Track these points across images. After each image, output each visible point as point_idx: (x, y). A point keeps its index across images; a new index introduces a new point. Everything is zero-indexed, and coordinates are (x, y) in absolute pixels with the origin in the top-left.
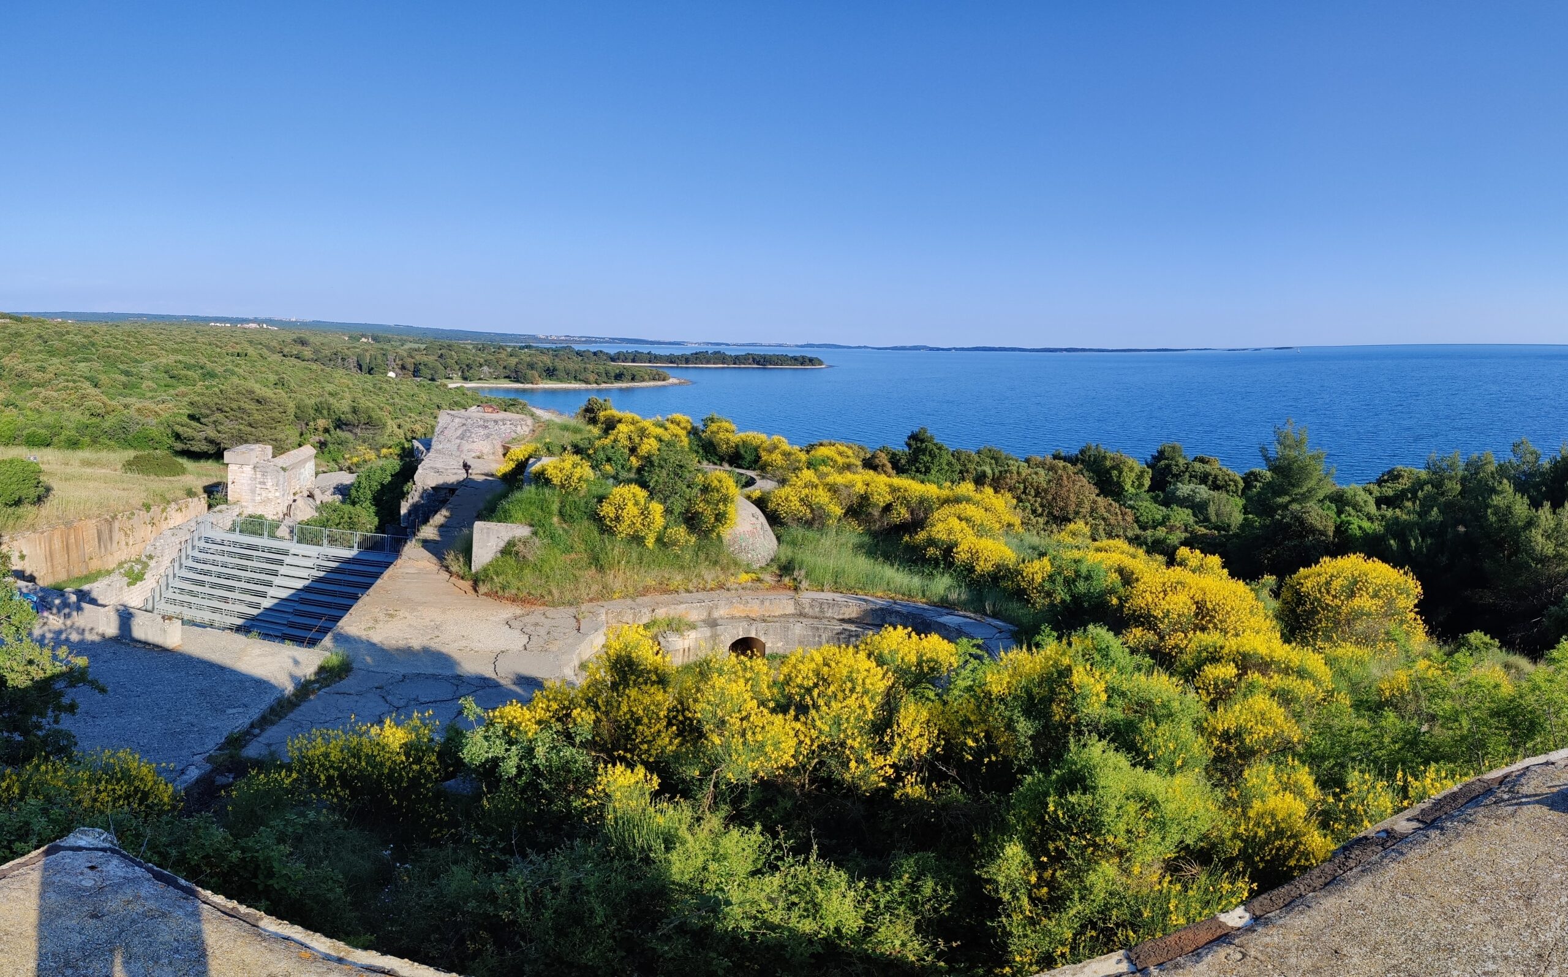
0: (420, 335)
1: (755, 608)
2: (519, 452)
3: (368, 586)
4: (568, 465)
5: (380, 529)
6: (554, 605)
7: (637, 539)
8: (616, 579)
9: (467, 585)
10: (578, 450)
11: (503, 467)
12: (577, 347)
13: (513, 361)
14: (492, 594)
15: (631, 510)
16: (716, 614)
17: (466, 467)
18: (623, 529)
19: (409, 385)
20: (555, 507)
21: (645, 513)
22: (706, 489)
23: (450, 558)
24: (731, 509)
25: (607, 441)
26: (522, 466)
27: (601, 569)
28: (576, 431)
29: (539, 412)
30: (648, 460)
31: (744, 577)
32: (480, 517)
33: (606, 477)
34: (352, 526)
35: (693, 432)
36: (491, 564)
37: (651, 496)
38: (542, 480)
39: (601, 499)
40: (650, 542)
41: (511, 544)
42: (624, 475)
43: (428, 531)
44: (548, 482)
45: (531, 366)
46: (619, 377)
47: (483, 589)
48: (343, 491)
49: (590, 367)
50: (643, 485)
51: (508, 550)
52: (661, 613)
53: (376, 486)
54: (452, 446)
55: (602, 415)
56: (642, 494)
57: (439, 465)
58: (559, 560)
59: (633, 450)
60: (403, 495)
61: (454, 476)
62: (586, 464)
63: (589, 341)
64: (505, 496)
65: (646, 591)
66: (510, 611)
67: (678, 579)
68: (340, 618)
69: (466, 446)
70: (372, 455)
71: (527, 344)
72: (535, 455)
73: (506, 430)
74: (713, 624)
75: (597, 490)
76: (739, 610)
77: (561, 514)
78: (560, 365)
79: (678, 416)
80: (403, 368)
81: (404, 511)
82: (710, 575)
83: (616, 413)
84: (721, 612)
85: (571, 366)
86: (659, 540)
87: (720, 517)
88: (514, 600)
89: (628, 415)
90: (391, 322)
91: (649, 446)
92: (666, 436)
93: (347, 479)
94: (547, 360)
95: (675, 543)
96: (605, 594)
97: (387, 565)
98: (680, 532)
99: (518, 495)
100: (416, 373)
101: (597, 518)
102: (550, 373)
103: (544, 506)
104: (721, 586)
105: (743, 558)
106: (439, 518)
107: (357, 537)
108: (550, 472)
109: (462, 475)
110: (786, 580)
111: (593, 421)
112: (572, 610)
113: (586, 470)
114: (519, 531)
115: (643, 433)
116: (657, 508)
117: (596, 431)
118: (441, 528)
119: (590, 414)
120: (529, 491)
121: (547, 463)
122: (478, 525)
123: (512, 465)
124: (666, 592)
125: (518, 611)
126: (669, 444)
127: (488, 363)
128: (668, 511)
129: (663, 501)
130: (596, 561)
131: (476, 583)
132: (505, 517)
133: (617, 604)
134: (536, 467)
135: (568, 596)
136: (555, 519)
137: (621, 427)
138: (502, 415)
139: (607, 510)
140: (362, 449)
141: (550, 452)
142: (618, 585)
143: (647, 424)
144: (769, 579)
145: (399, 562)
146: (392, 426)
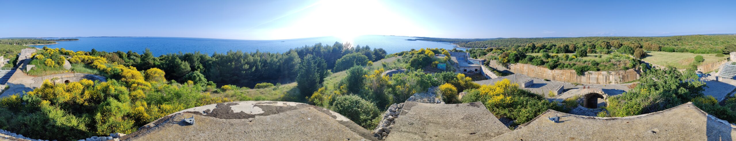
0: (19, 38)
1: (68, 76)
2: (34, 54)
3: (12, 75)
4: (40, 56)
5: (14, 67)
6: (39, 76)
7: (51, 66)
9: (26, 74)
10: (42, 54)
11: (31, 57)
12: (43, 39)
13: (33, 41)
14: (30, 75)
15: (49, 62)
16: (63, 77)
17: (26, 57)
18: (48, 65)
19: (18, 46)
20: (39, 62)
21: (51, 63)
22: (60, 59)
23: (24, 70)
24: (64, 62)
25: (46, 52)
26: (34, 56)
27: (45, 71)
28: (42, 51)
29: (37, 48)
30: (52, 55)
31: (66, 71)
32: (28, 64)
33: (46, 58)
34: (10, 67)
35: (59, 51)
36: (30, 71)
37: (52, 60)
38: (37, 58)
41: (32, 68)
42: (49, 57)
43: (20, 67)
44: (37, 59)
45: (36, 42)
46: (49, 43)
47: (28, 74)
48: (8, 62)
49: (45, 42)
50: (51, 58)
52: (54, 77)
53: (13, 61)
54: (24, 54)
55: (46, 49)
57: (22, 57)
58: (39, 70)
59: (50, 54)
60: (17, 62)
61: (24, 58)
62: (43, 56)
63: (44, 38)
64: (31, 61)
65: (52, 74)
66: (32, 78)
67: (57, 72)
68: (7, 80)
69: (26, 54)
70: (12, 56)
71: (35, 39)
72: (36, 55)
73: (32, 51)
75: (45, 60)
76: (66, 76)
78: (40, 42)
79: (57, 48)
80: (16, 43)
81: (17, 64)
82: (61, 71)
83: (48, 48)
85: (42, 42)
86: (54, 66)
88: (33, 76)
89: (49, 48)
90: (14, 37)
91: (52, 53)
93: (9, 60)
94: (38, 41)
95: (56, 67)
96: (46, 75)
97: (14, 72)
98: (57, 65)
99: (33, 61)
100: (18, 44)
101: (45, 64)
102: (39, 43)
103: (37, 62)
104: (63, 73)
105: (66, 68)
106: (22, 65)
107: (10, 68)
108: (38, 57)
109: (25, 58)
110: (73, 71)
111: (45, 49)
112: (41, 77)
113: (43, 57)
114: (34, 66)
115: (51, 51)
116: (53, 62)
117: (45, 51)
119: (44, 48)
120: (35, 60)
121: (37, 56)
122: (27, 65)
123: (32, 56)
124: (55, 74)
126: (55, 52)
127: (29, 42)
128: (55, 62)
131: (27, 74)
132: (31, 64)
133: (48, 76)
134: (36, 57)
135: (41, 75)
136: (39, 64)
137: (48, 50)
138: (32, 49)
139: (46, 62)
140: (10, 55)
141: (38, 54)
142: (48, 73)
143: (52, 49)
144: (70, 71)
145: (16, 71)
146: (15, 52)
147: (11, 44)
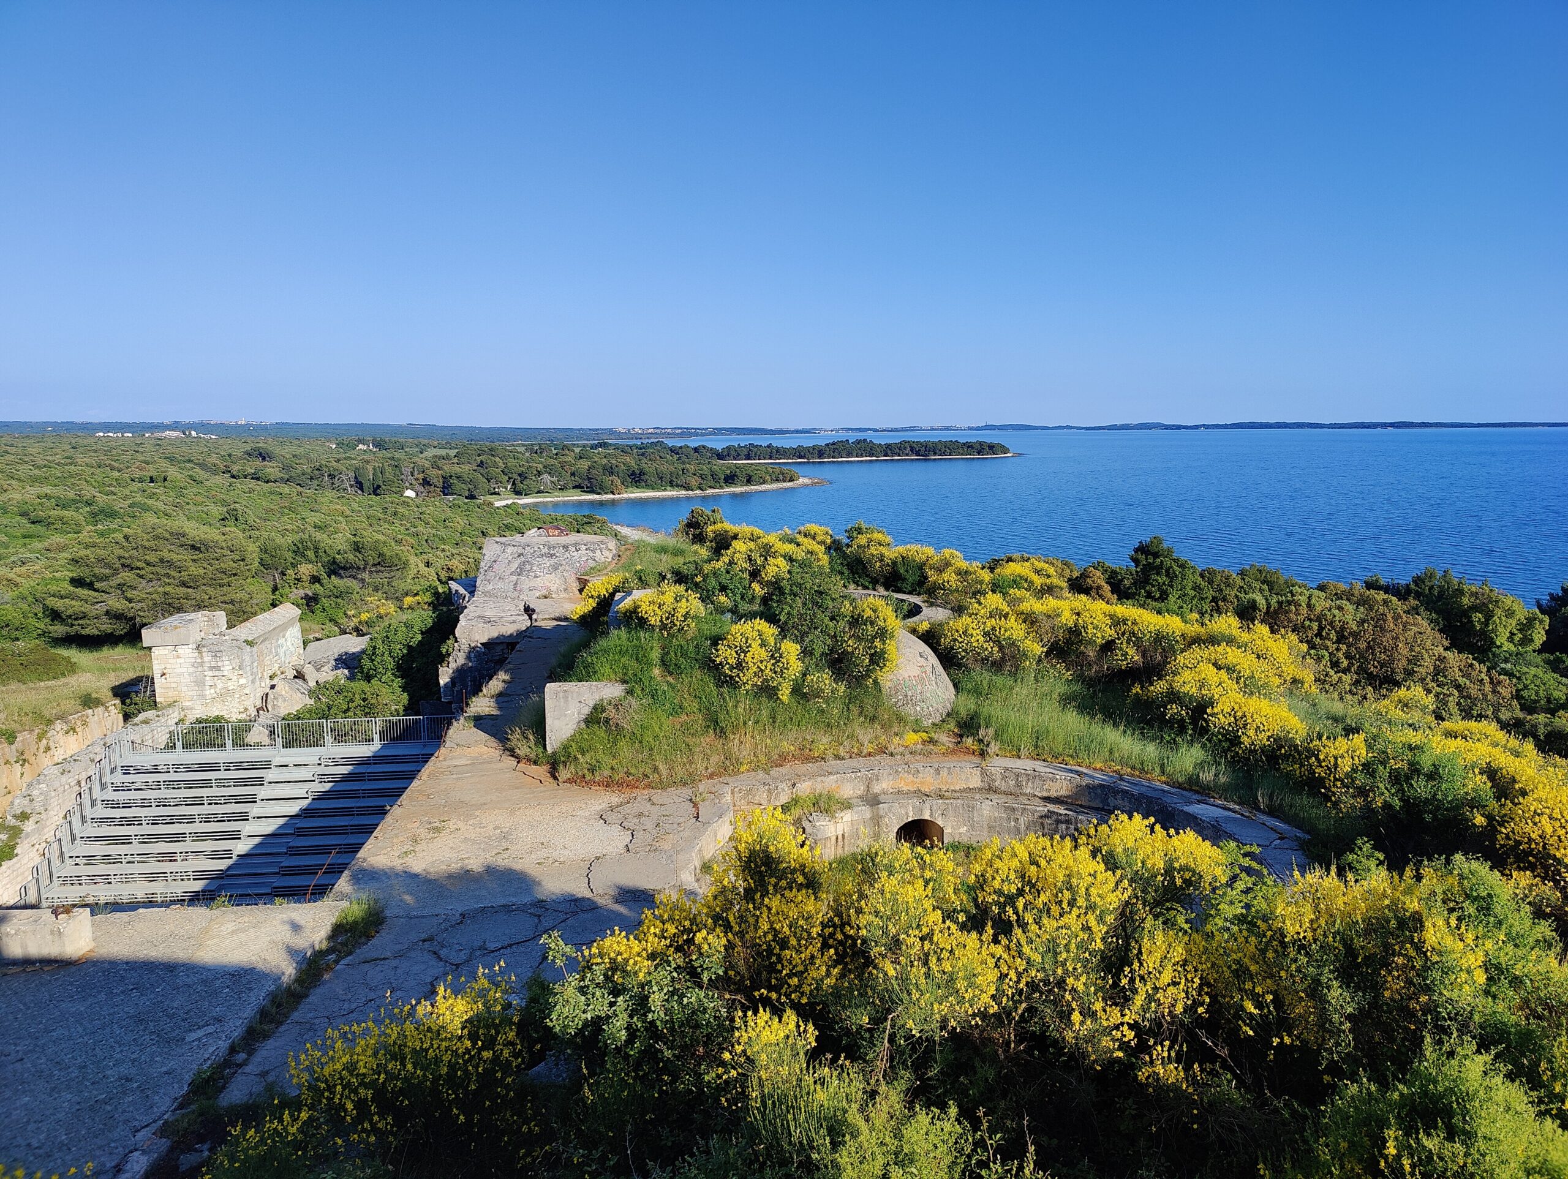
0: (449, 436)
1: (928, 780)
2: (600, 586)
3: (398, 790)
4: (669, 598)
5: (412, 710)
6: (662, 786)
7: (768, 691)
8: (742, 746)
9: (541, 770)
10: (680, 578)
11: (580, 607)
12: (671, 443)
13: (584, 465)
14: (578, 780)
15: (757, 654)
16: (877, 788)
17: (529, 611)
18: (748, 679)
19: (437, 506)
20: (655, 655)
21: (776, 656)
22: (856, 621)
23: (515, 735)
24: (891, 647)
25: (719, 564)
26: (605, 604)
27: (721, 733)
28: (677, 552)
29: (625, 531)
30: (776, 586)
31: (912, 738)
32: (553, 677)
33: (720, 610)
34: (368, 711)
35: (835, 547)
36: (573, 739)
37: (783, 634)
38: (634, 620)
39: (716, 640)
40: (785, 694)
41: (598, 709)
42: (744, 607)
43: (481, 704)
44: (643, 622)
45: (610, 471)
46: (730, 479)
47: (563, 774)
48: (349, 661)
49: (691, 468)
50: (772, 619)
51: (595, 718)
52: (805, 788)
53: (399, 649)
54: (506, 586)
55: (710, 529)
56: (770, 631)
57: (489, 613)
58: (665, 724)
59: (755, 574)
60: (442, 657)
61: (512, 623)
62: (694, 596)
63: (686, 432)
64: (586, 645)
65: (782, 760)
66: (603, 799)
67: (824, 741)
68: (360, 845)
69: (526, 583)
70: (390, 607)
71: (601, 441)
72: (623, 588)
73: (580, 557)
74: (873, 801)
75: (709, 629)
76: (907, 783)
77: (664, 663)
78: (649, 466)
79: (813, 528)
80: (426, 483)
81: (444, 679)
82: (866, 736)
83: (727, 526)
84: (884, 785)
85: (665, 468)
86: (796, 690)
87: (877, 659)
88: (608, 784)
89: (744, 529)
90: (402, 420)
91: (776, 568)
92: (799, 554)
93: (354, 644)
94: (631, 461)
95: (818, 694)
96: (729, 767)
97: (425, 756)
98: (824, 679)
99: (603, 643)
100: (447, 489)
101: (712, 667)
102: (637, 478)
103: (639, 655)
104: (882, 751)
105: (909, 711)
106: (496, 684)
107: (377, 725)
108: (645, 609)
109: (524, 623)
110: (969, 741)
111: (699, 539)
112: (687, 792)
113: (694, 604)
114: (611, 691)
115: (767, 551)
116: (791, 649)
117: (704, 552)
118: (499, 696)
119: (695, 529)
120: (618, 637)
121: (641, 598)
122: (551, 688)
123: (592, 604)
124: (808, 759)
125: (615, 799)
126: (803, 564)
127: (549, 470)
128: (806, 652)
129: (800, 639)
130: (715, 724)
131: (553, 766)
132: (588, 674)
133: (746, 779)
134: (623, 605)
135: (680, 773)
136: (656, 671)
137: (737, 545)
138: (574, 538)
139: (725, 654)
140: (374, 600)
141: (643, 583)
142: (745, 753)
143: (772, 539)
144: (945, 740)
145: (443, 752)
146: (415, 563)
147: (376, 491)
